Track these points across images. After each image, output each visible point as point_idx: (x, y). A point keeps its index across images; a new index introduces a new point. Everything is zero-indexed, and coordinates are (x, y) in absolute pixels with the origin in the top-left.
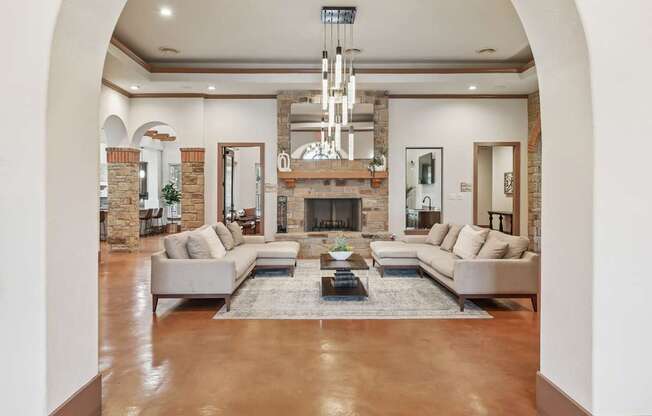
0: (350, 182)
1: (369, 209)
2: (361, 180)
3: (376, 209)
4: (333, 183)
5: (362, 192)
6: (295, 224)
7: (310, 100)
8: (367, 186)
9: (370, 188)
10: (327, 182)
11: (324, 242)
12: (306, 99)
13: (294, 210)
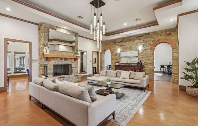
0: (68, 59)
1: (73, 68)
2: (71, 59)
3: (75, 68)
4: (63, 59)
5: (72, 62)
6: (50, 74)
7: (56, 30)
8: (73, 60)
9: (74, 61)
10: (61, 59)
11: (63, 79)
12: (54, 29)
13: (49, 69)
